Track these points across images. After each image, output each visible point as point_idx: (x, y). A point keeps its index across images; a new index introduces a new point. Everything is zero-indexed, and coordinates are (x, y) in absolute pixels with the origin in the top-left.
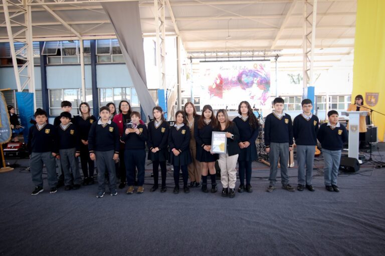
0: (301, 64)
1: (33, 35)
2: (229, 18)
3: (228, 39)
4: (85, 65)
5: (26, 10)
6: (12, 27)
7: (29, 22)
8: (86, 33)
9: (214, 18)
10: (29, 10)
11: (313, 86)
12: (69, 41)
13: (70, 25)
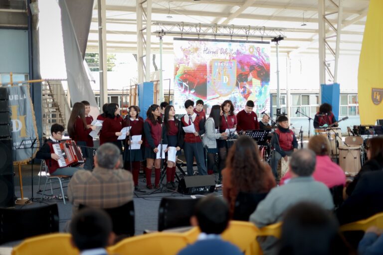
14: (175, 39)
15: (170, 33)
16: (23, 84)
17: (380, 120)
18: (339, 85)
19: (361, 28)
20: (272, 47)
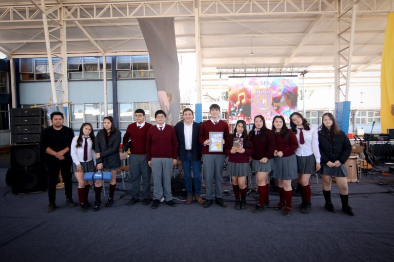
0: (333, 80)
1: (67, 51)
2: (252, 35)
3: (252, 56)
4: (107, 80)
5: (61, 25)
6: (51, 42)
7: (64, 38)
8: (110, 49)
9: (238, 36)
10: (65, 26)
11: (349, 100)
12: (95, 57)
13: (96, 41)
14: (230, 77)
15: (226, 74)
16: (58, 105)
17: (390, 130)
18: (350, 102)
19: (379, 67)
20: (299, 78)
